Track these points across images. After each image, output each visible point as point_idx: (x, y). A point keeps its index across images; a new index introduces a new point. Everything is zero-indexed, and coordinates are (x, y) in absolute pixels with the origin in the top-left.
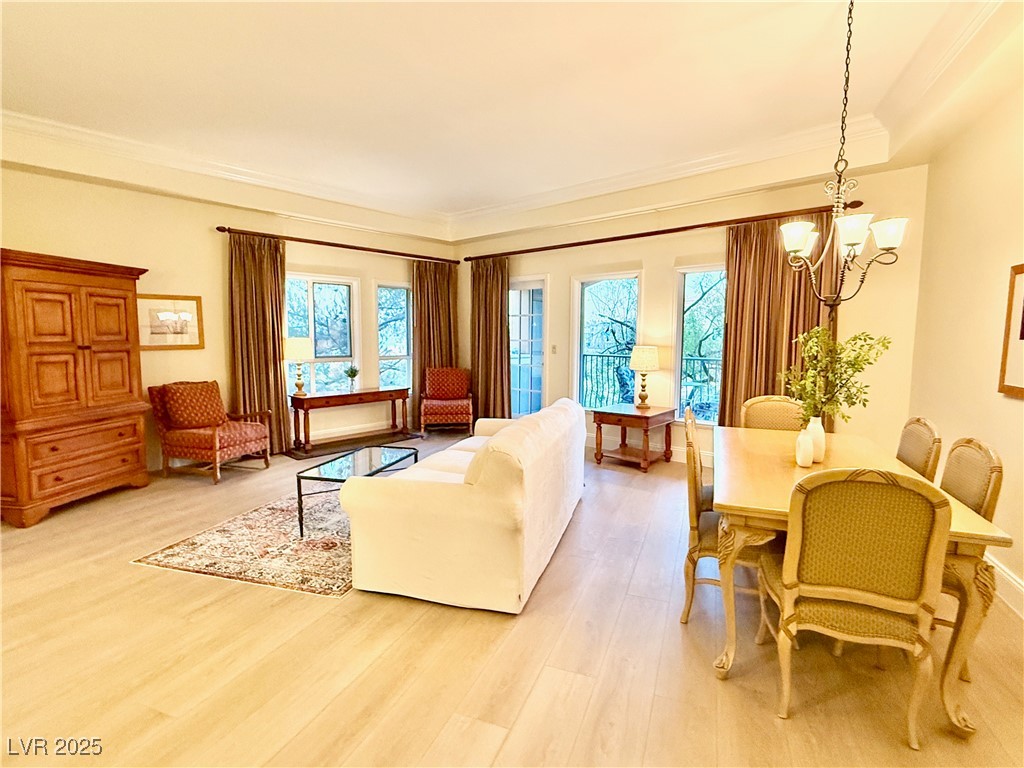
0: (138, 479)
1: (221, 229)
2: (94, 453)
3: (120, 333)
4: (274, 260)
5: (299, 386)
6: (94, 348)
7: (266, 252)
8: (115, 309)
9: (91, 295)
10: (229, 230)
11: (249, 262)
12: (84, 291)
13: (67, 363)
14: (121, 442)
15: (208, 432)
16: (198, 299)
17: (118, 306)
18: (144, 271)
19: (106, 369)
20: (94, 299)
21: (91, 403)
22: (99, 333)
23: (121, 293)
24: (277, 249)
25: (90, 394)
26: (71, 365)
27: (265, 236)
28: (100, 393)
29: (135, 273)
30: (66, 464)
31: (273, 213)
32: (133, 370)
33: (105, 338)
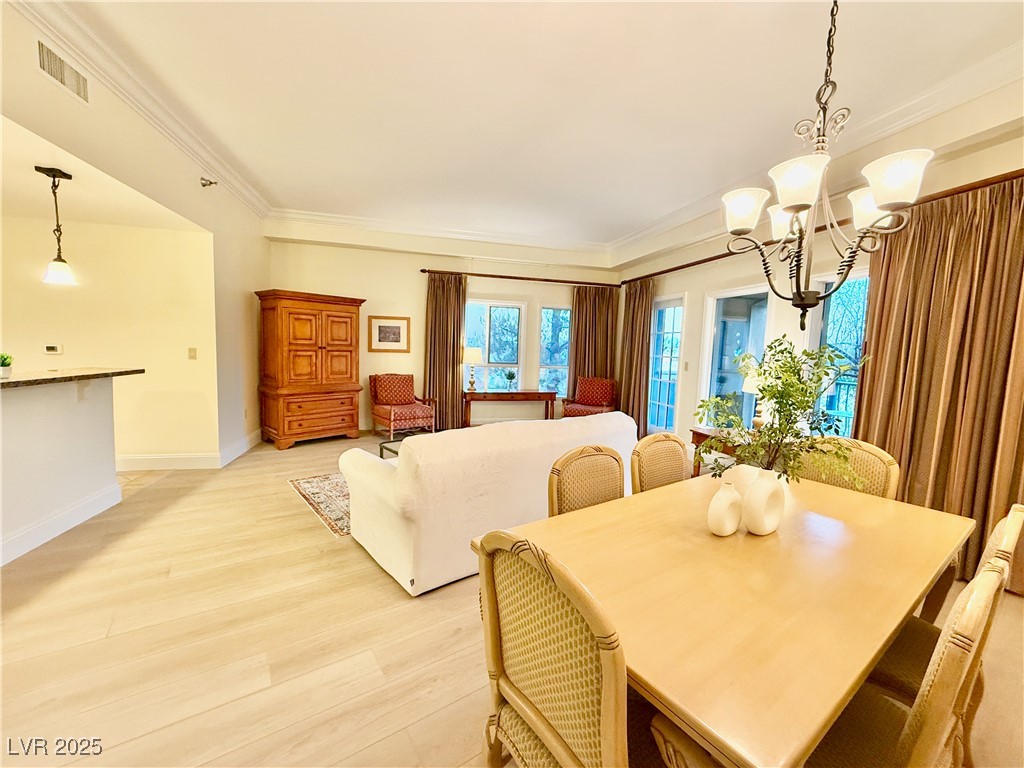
0: (351, 432)
1: (423, 271)
2: (325, 412)
3: (346, 340)
4: (458, 291)
5: (472, 383)
6: (329, 348)
7: (452, 286)
8: (344, 325)
9: (329, 316)
10: (429, 271)
11: (440, 293)
12: (324, 313)
13: (311, 356)
14: (342, 408)
15: (388, 407)
16: (408, 319)
17: (346, 323)
18: (364, 301)
19: (336, 362)
20: (331, 318)
21: (324, 382)
22: (333, 340)
23: (348, 314)
24: (460, 282)
25: (324, 376)
26: (314, 358)
27: (452, 273)
28: (331, 376)
29: (358, 303)
30: (305, 417)
31: (462, 258)
32: (354, 363)
33: (336, 343)
